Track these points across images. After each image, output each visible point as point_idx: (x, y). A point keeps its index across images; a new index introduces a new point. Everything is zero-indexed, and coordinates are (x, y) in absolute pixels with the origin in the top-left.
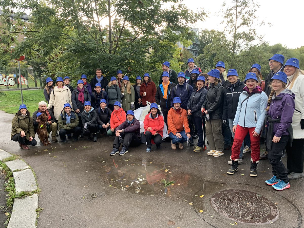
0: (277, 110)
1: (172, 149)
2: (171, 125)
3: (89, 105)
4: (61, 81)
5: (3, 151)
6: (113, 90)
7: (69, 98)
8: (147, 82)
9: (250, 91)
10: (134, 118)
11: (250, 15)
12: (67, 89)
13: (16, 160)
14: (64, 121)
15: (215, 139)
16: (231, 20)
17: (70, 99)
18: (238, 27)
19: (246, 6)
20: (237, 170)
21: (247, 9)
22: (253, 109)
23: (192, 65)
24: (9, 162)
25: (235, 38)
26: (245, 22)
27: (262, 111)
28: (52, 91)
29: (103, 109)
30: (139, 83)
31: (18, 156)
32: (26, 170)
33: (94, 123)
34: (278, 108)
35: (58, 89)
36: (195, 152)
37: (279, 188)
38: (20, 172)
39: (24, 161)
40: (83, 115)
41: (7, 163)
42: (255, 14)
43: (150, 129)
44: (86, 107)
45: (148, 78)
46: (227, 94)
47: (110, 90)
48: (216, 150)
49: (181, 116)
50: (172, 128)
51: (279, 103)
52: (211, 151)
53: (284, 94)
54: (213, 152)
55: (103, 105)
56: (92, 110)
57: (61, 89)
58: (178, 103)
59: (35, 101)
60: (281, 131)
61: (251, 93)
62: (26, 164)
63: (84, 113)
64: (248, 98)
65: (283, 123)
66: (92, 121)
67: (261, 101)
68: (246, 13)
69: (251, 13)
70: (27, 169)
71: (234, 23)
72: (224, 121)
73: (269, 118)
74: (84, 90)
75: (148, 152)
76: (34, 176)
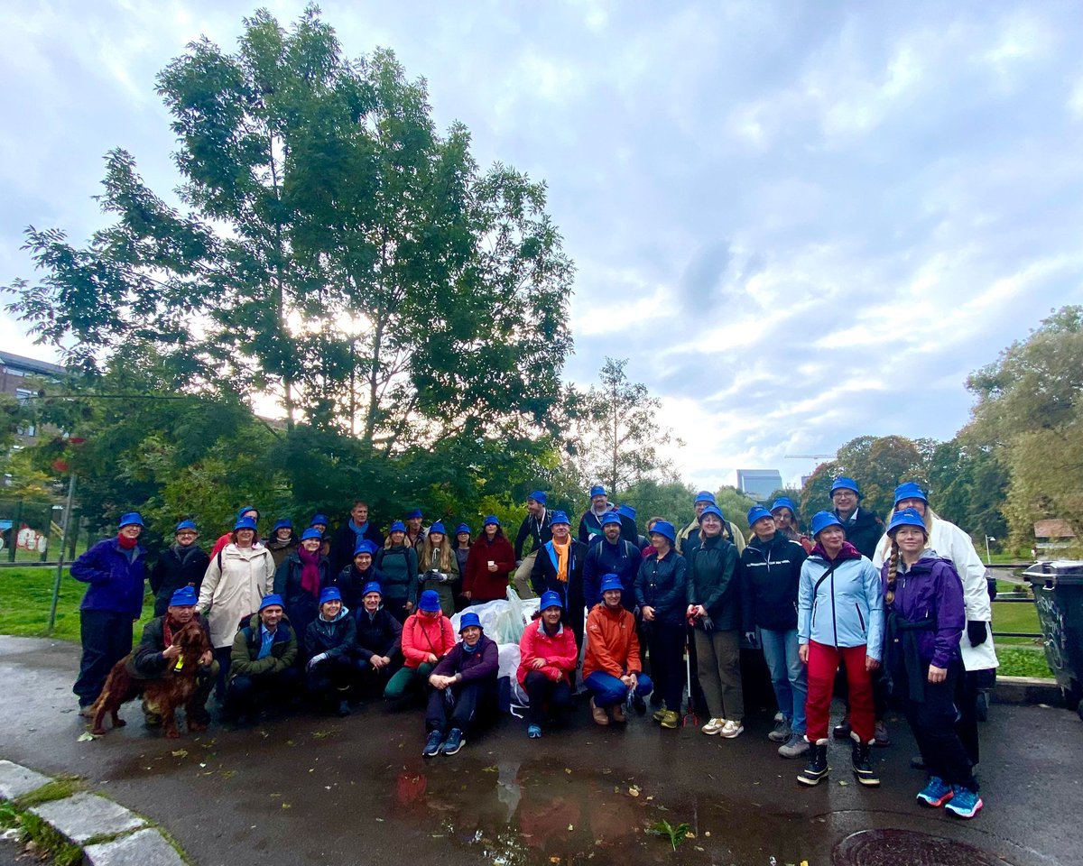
0: (921, 598)
1: (596, 724)
2: (603, 652)
3: (336, 601)
4: (249, 529)
5: (9, 762)
6: (399, 559)
7: (267, 580)
8: (491, 538)
9: (833, 556)
10: (482, 633)
11: (643, 420)
12: (265, 554)
13: (75, 797)
14: (252, 650)
15: (724, 687)
16: (606, 428)
17: (270, 583)
18: (621, 442)
19: (633, 403)
20: (826, 775)
21: (634, 410)
22: (852, 599)
23: (602, 501)
24: (46, 805)
25: (615, 463)
26: (635, 432)
27: (873, 602)
28: (215, 559)
29: (371, 610)
30: (464, 543)
31: (78, 783)
32: (136, 834)
33: (346, 652)
34: (923, 595)
35: (238, 552)
36: (664, 727)
37: (966, 810)
38: (115, 845)
39: (109, 798)
40: (313, 629)
41: (42, 811)
42: (651, 419)
43: (540, 662)
44: (327, 606)
45: (495, 526)
46: (752, 564)
47: (388, 559)
48: (724, 718)
49: (624, 627)
50: (606, 662)
51: (926, 582)
52: (713, 721)
53: (933, 560)
54: (718, 726)
55: (372, 600)
56: (343, 614)
57: (246, 553)
58: (616, 591)
59: (74, 597)
60: (946, 651)
61: (836, 559)
62: (125, 810)
63: (317, 625)
64: (830, 571)
65: (948, 631)
66: (343, 646)
67: (866, 578)
68: (634, 415)
69: (644, 416)
70: (138, 828)
71: (612, 434)
72: (751, 636)
73: (899, 619)
74: (320, 559)
75: (536, 737)
76: (182, 857)
